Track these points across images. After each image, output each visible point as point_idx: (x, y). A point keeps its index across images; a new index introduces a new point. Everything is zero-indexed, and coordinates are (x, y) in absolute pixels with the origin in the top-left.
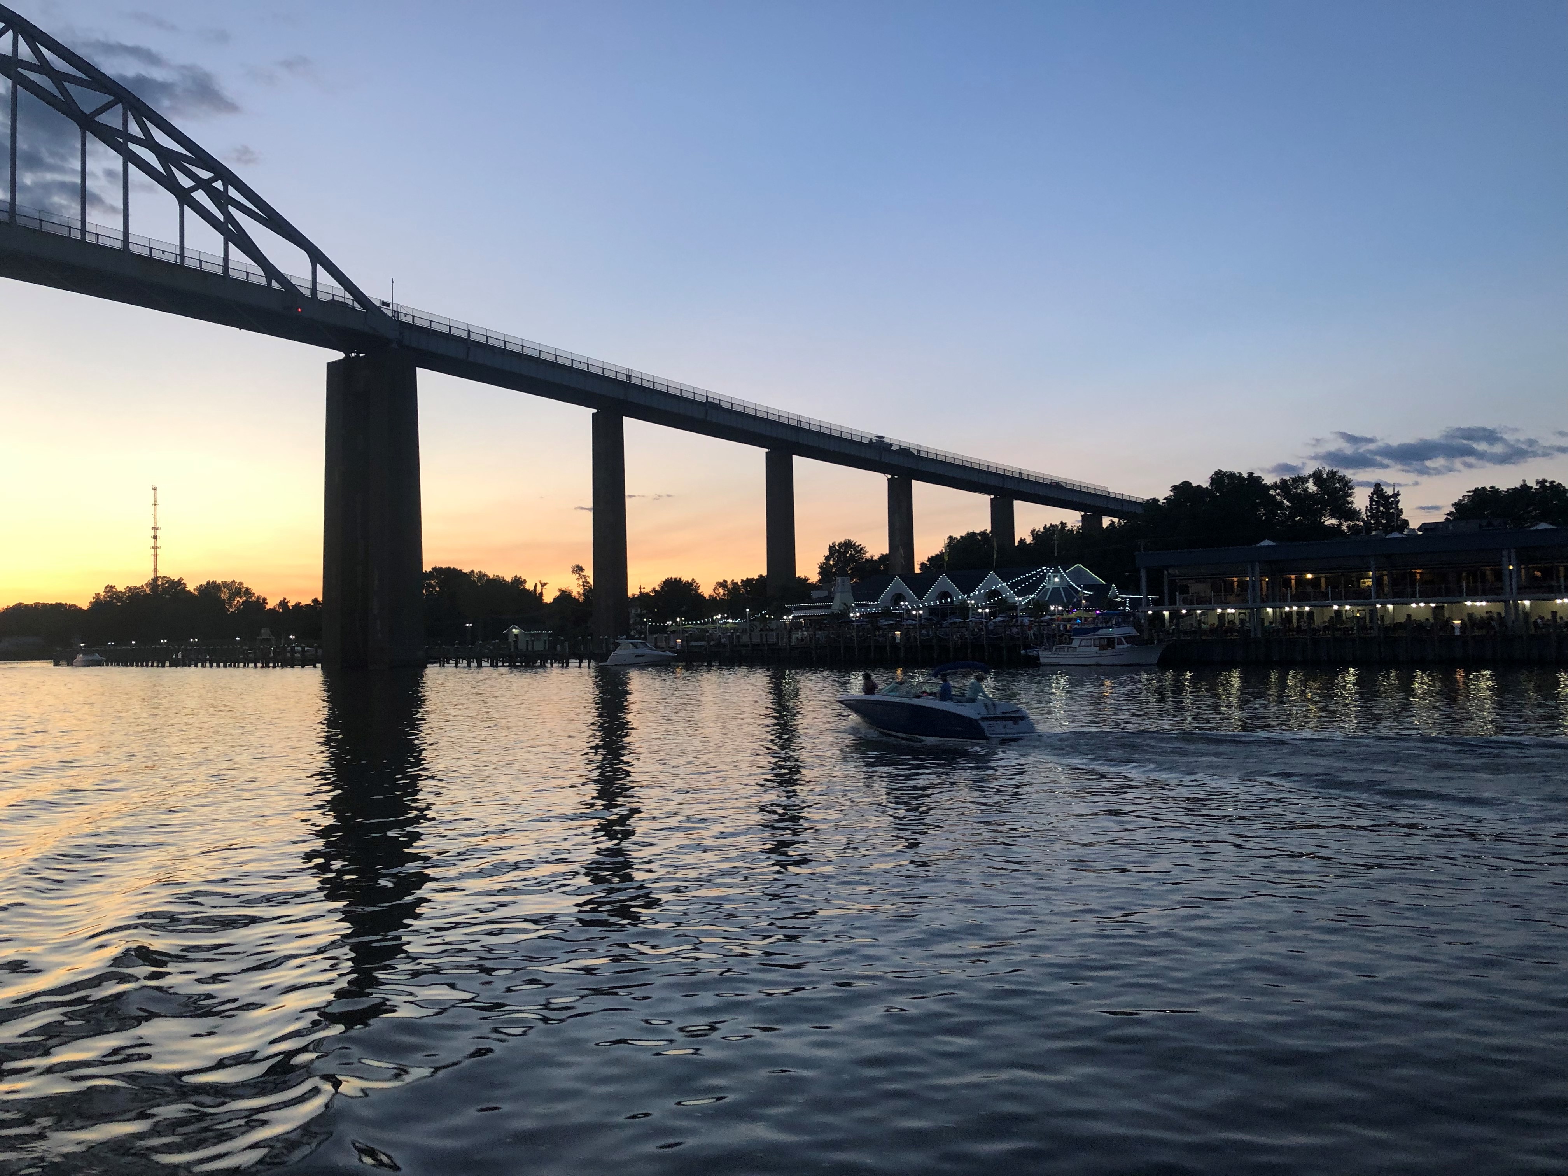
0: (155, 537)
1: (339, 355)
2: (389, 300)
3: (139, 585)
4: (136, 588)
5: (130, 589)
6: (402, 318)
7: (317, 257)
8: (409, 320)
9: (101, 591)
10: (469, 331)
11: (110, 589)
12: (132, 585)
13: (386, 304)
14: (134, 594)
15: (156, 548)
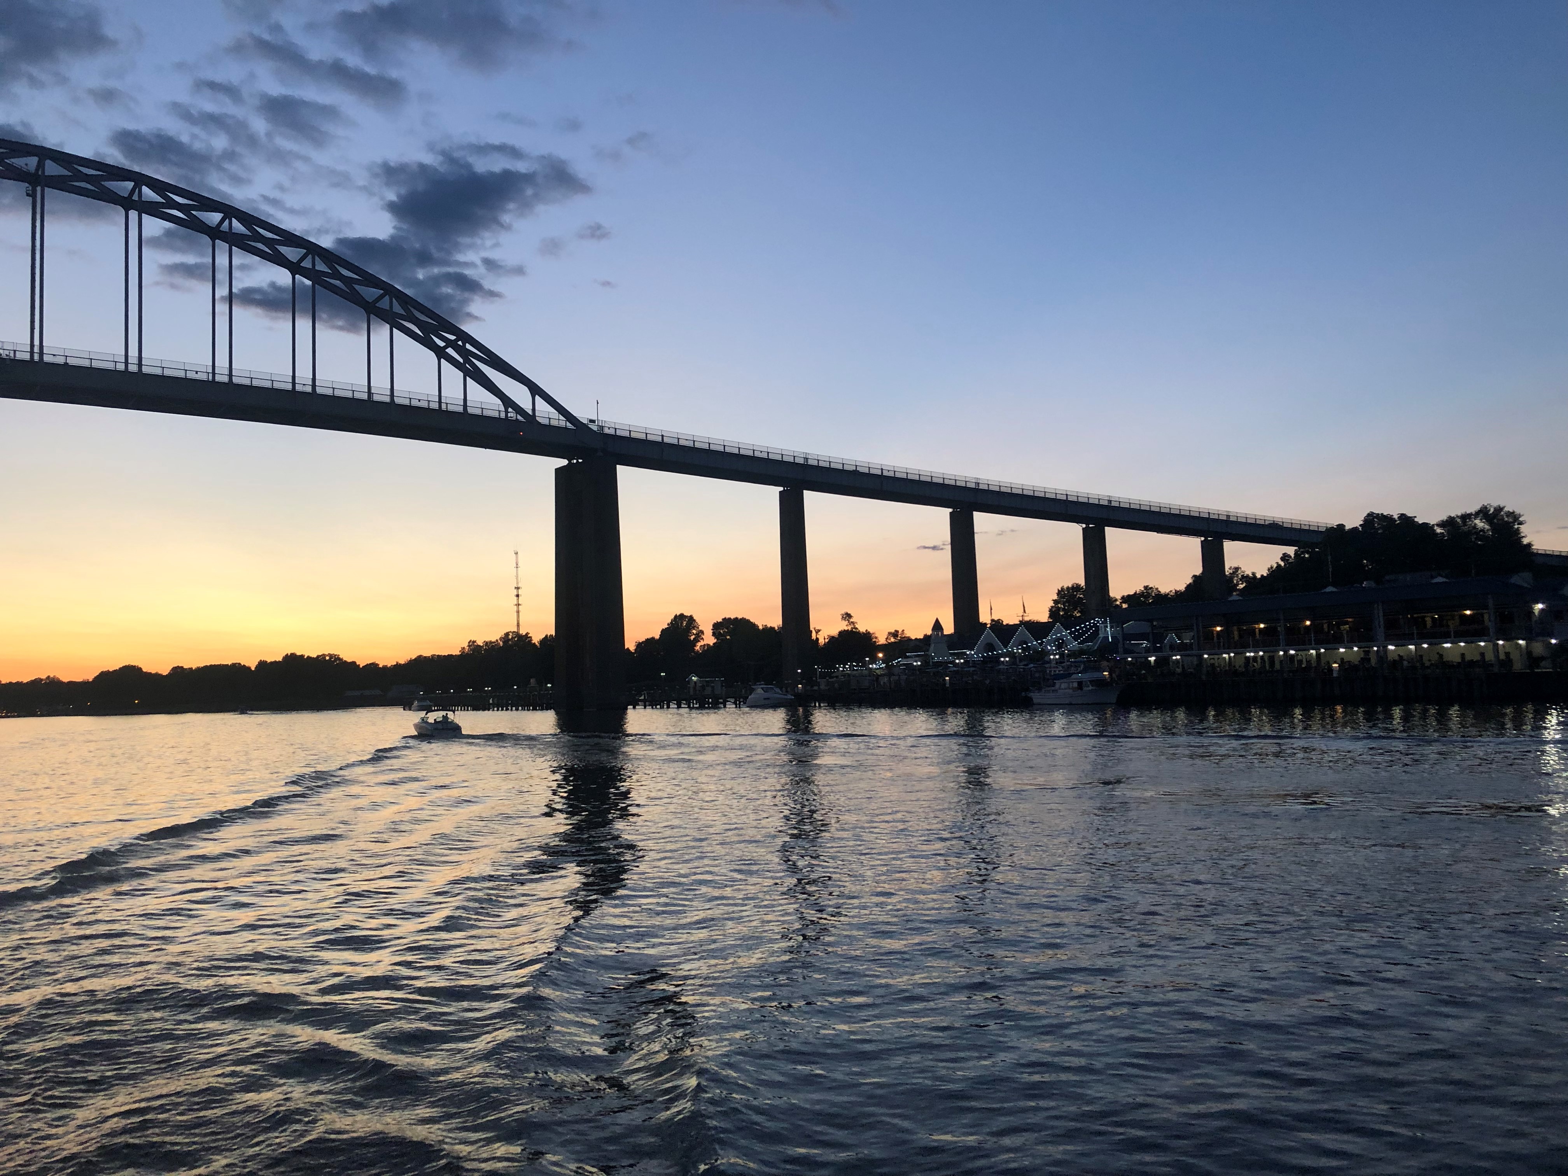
0: (518, 596)
1: (564, 462)
2: (594, 418)
3: (494, 640)
4: (491, 642)
5: (486, 643)
6: (606, 431)
7: (535, 390)
8: (612, 432)
9: (466, 645)
10: (663, 436)
11: (472, 643)
12: (488, 640)
13: (592, 421)
14: (490, 647)
15: (518, 605)
